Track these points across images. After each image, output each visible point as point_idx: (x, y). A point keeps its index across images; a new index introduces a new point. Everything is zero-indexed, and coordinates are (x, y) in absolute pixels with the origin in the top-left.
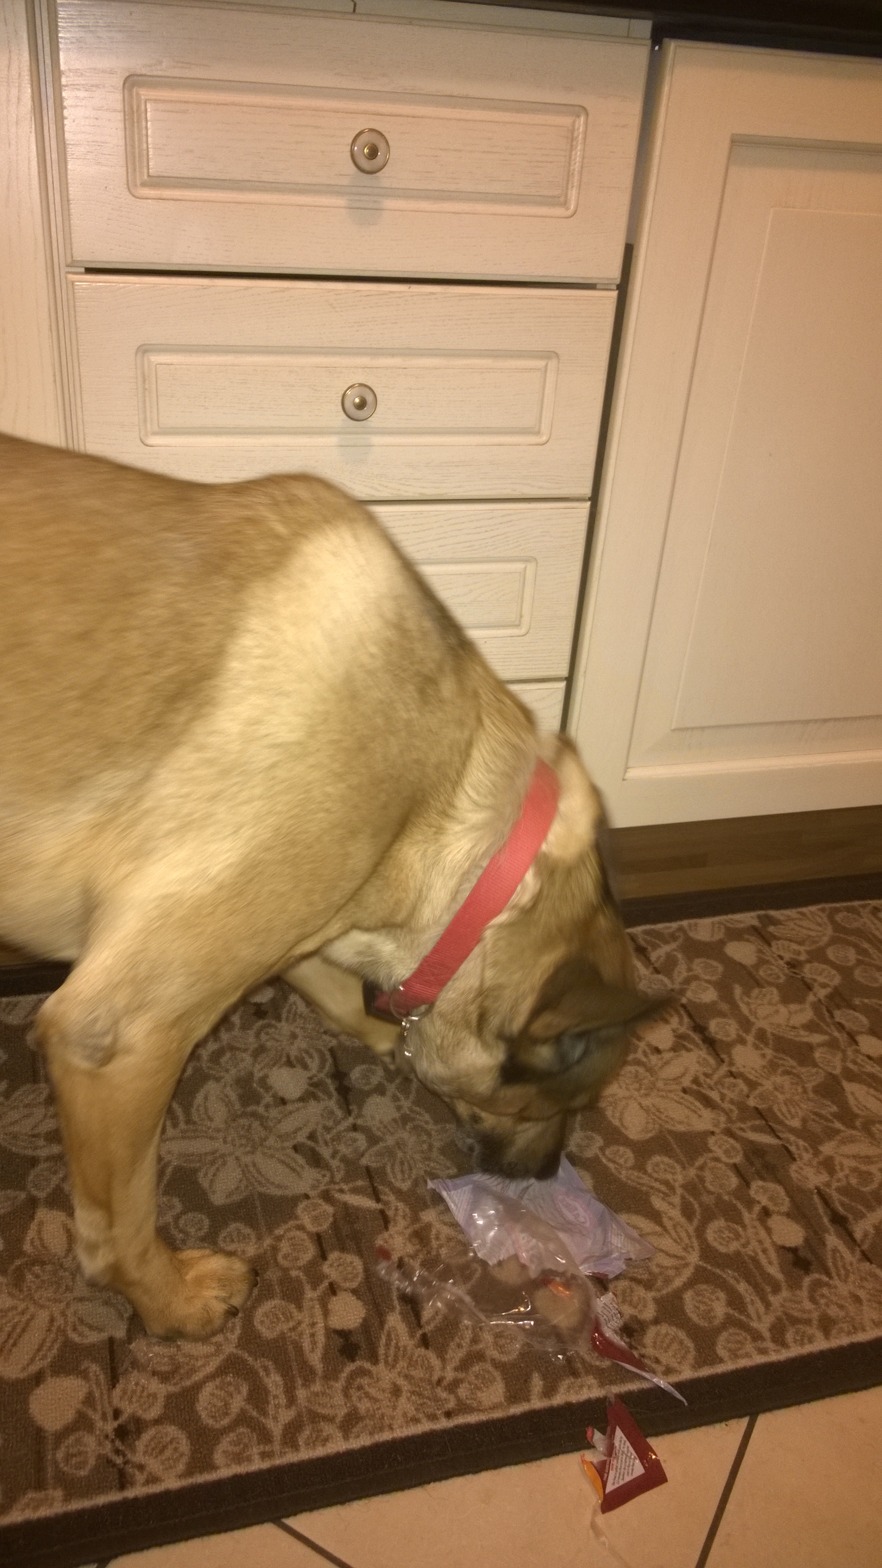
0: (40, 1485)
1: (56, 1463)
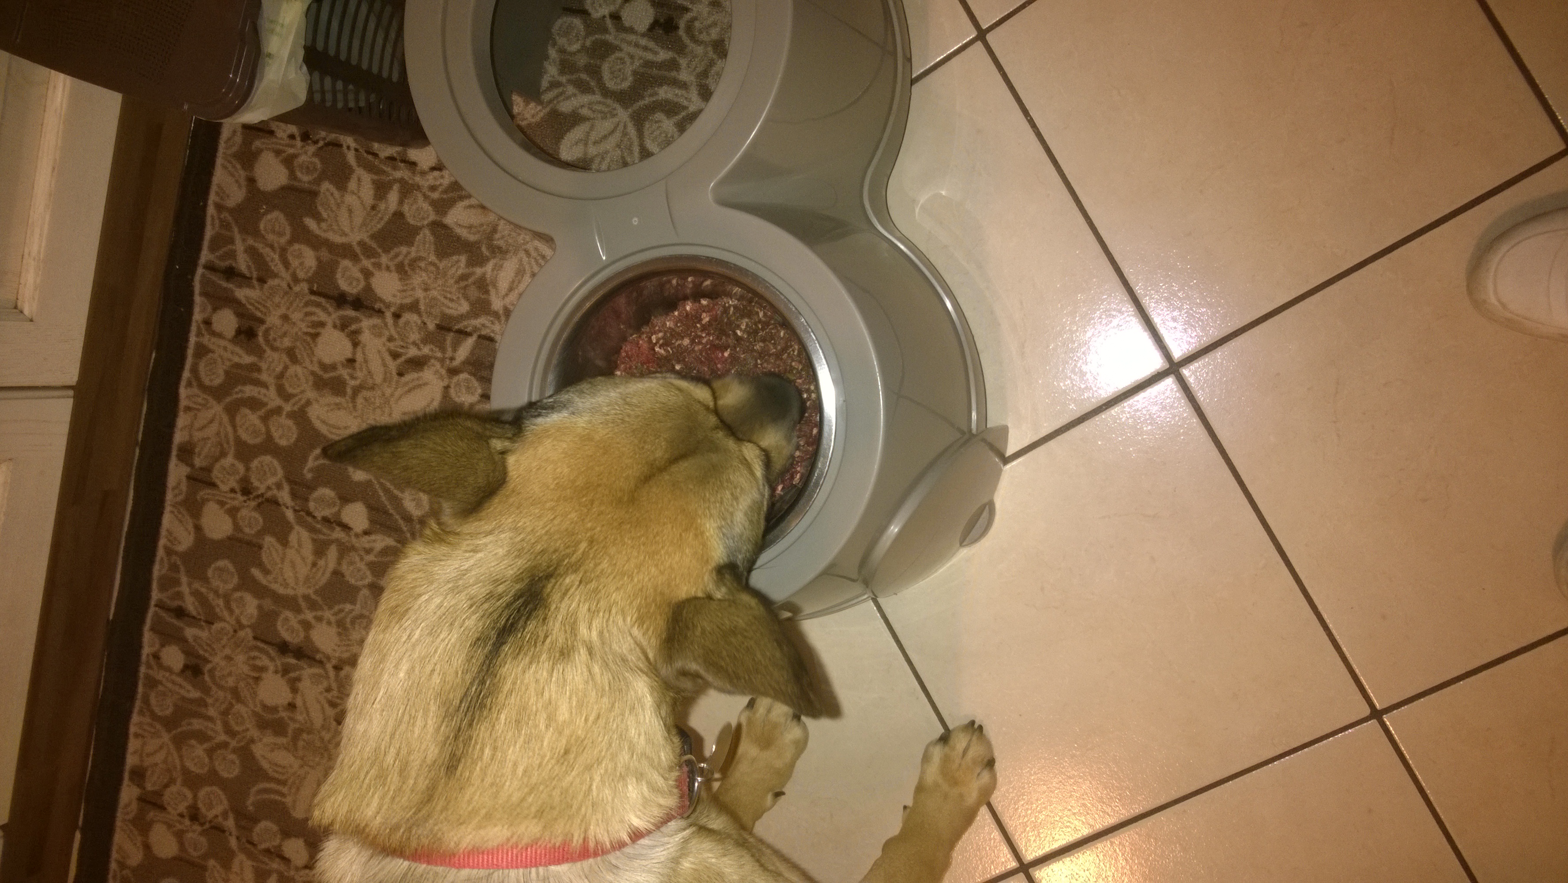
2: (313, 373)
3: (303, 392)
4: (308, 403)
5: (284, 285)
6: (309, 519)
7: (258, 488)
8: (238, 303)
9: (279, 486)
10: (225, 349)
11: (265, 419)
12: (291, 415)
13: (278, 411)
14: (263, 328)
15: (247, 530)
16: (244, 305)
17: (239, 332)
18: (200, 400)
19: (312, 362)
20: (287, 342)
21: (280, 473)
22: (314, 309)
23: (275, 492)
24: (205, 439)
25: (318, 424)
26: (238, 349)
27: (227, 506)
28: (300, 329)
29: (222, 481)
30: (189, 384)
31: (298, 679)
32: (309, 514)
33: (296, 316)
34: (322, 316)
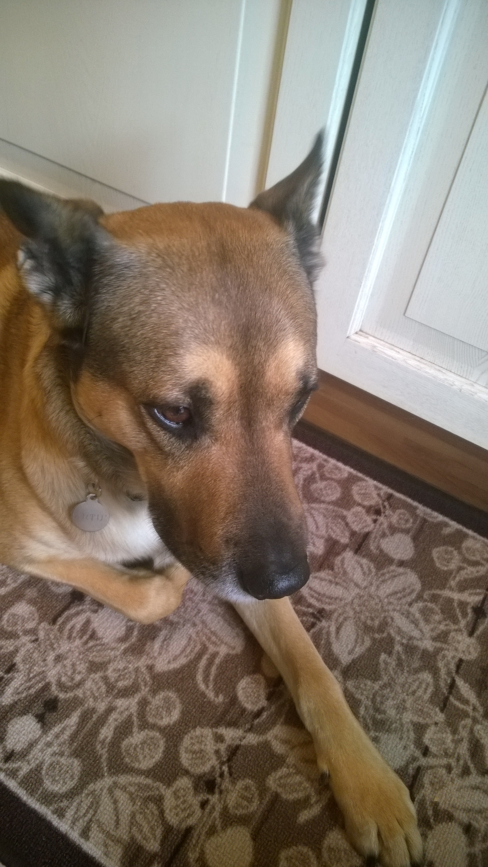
0: (425, 521)
1: (413, 523)
2: (125, 652)
3: (137, 670)
4: (150, 668)
5: (30, 646)
6: (265, 715)
7: (213, 768)
8: (13, 706)
9: (219, 739)
10: (49, 745)
11: (144, 725)
12: (154, 692)
13: (144, 703)
14: (54, 688)
15: (254, 806)
16: (20, 700)
17: (41, 718)
18: (84, 807)
19: (113, 649)
20: (82, 667)
21: (208, 732)
22: (68, 627)
23: (223, 747)
24: (133, 822)
25: (176, 665)
26: (56, 729)
27: (218, 822)
28: (77, 647)
29: (188, 817)
30: (61, 813)
31: (436, 805)
32: (258, 714)
33: (64, 647)
34: (79, 621)
